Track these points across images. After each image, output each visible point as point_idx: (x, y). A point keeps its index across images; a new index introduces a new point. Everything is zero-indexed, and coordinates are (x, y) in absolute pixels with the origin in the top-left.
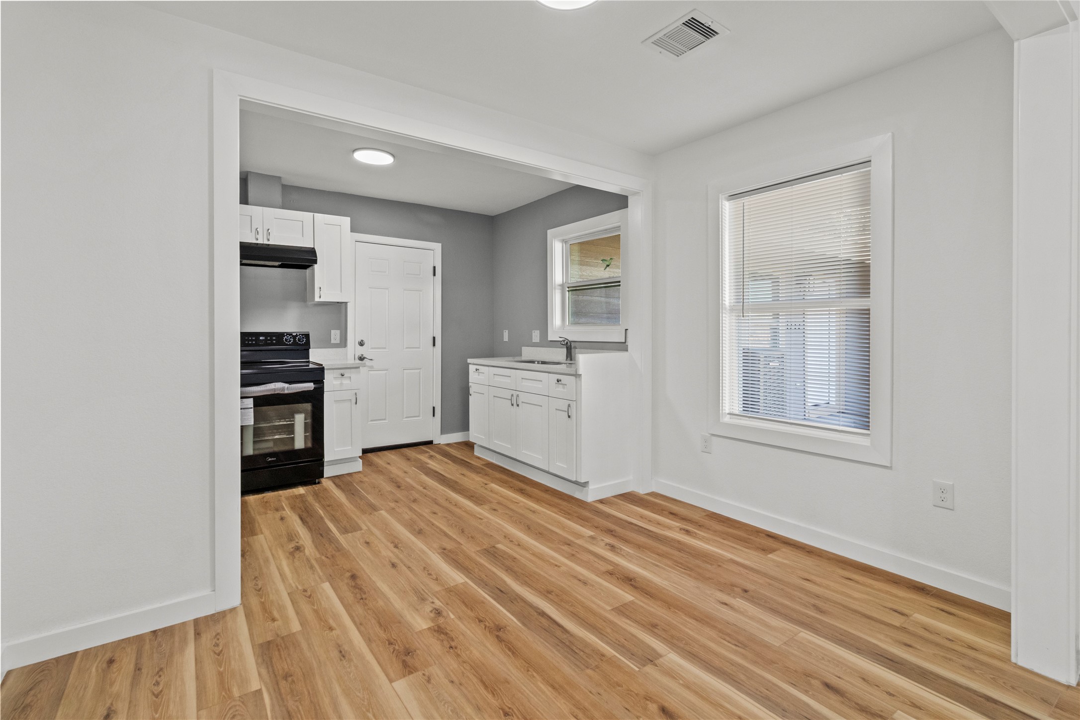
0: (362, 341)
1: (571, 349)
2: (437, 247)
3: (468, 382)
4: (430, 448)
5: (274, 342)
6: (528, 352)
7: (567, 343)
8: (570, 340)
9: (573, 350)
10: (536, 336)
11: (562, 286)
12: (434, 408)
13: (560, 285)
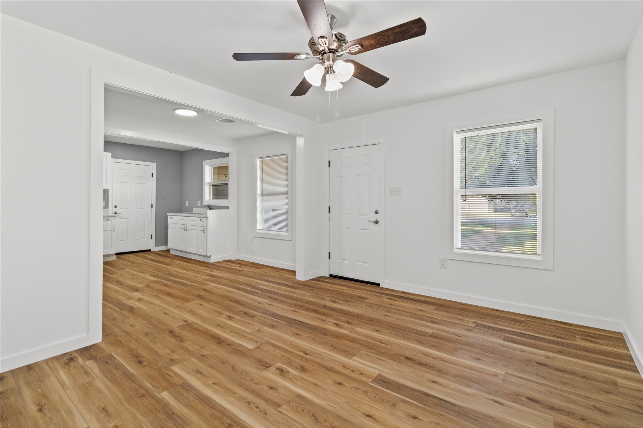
0: (116, 205)
1: (211, 208)
2: (154, 165)
3: (167, 223)
4: (150, 253)
6: (195, 210)
8: (211, 205)
10: (199, 204)
12: (152, 235)
13: (208, 183)
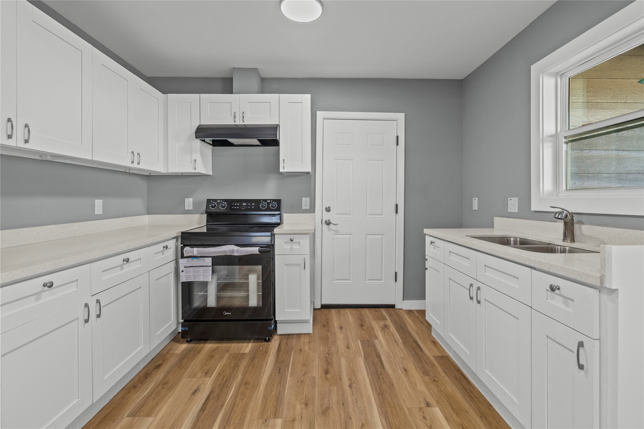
0: (329, 207)
1: (573, 224)
2: (401, 117)
3: (425, 255)
5: (253, 207)
6: (501, 223)
7: (566, 216)
8: (570, 211)
9: (576, 226)
10: (513, 205)
11: (555, 137)
12: (396, 273)
13: (551, 136)
